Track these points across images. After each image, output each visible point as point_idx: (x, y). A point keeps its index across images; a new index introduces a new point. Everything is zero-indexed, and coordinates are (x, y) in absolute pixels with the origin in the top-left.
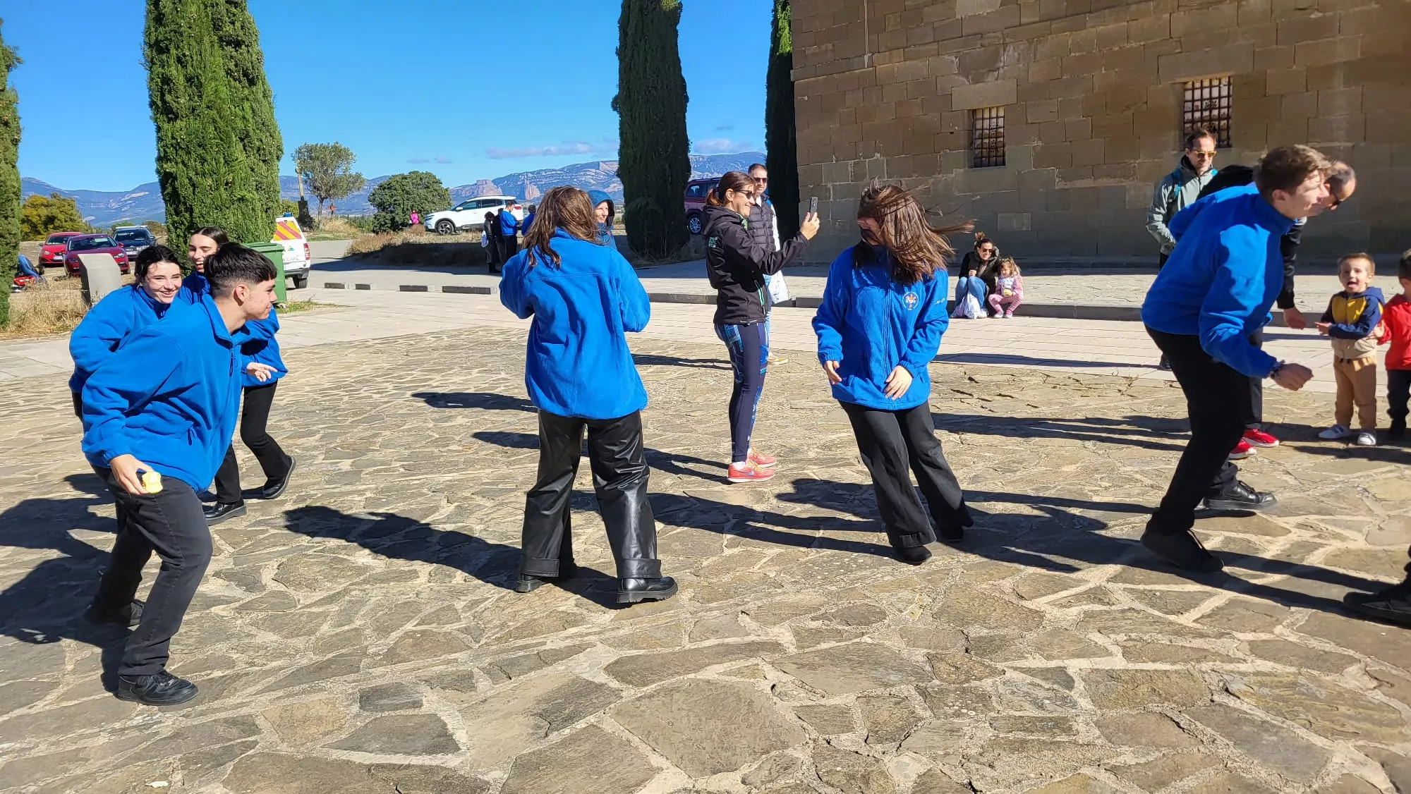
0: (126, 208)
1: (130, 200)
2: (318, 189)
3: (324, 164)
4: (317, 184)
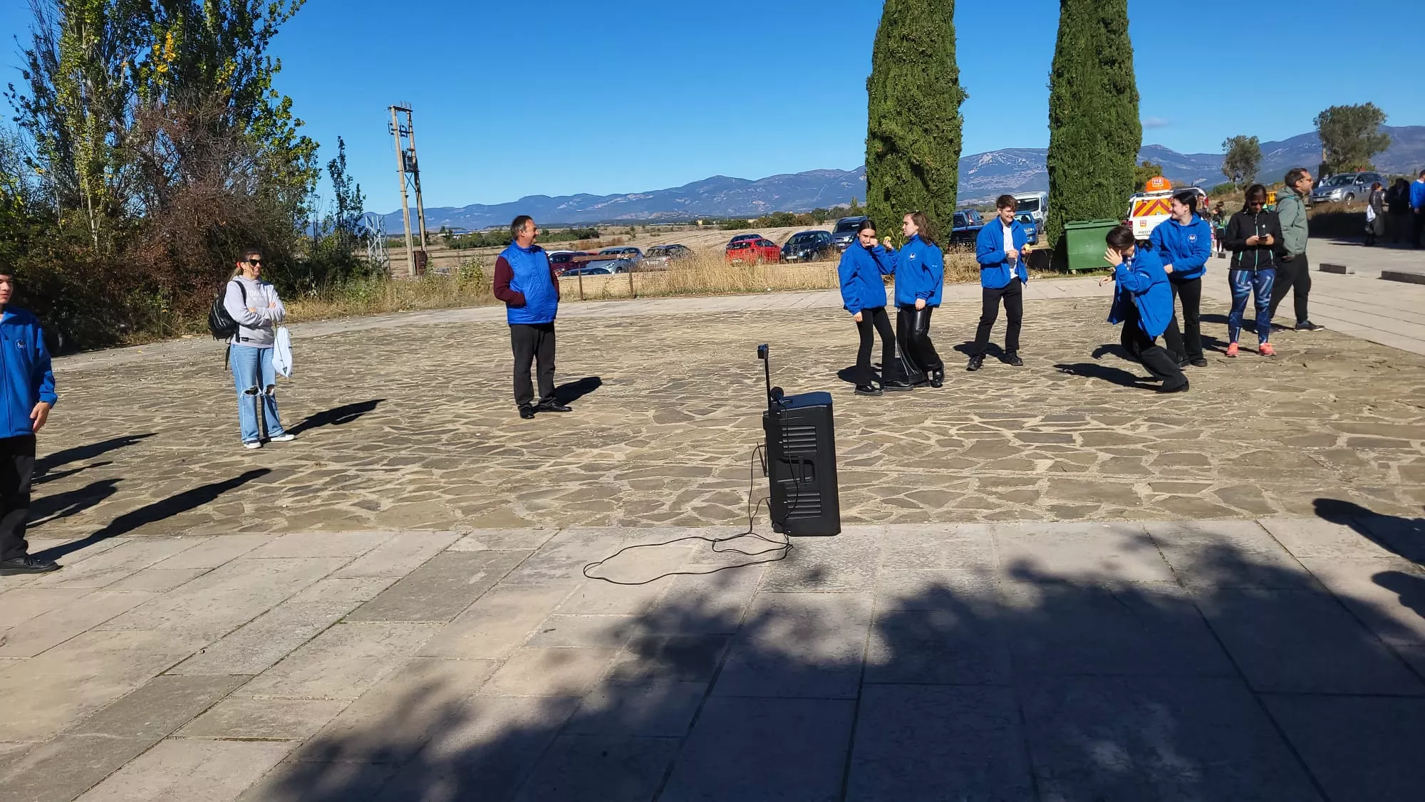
2: (1335, 152)
3: (1346, 126)
4: (1335, 148)
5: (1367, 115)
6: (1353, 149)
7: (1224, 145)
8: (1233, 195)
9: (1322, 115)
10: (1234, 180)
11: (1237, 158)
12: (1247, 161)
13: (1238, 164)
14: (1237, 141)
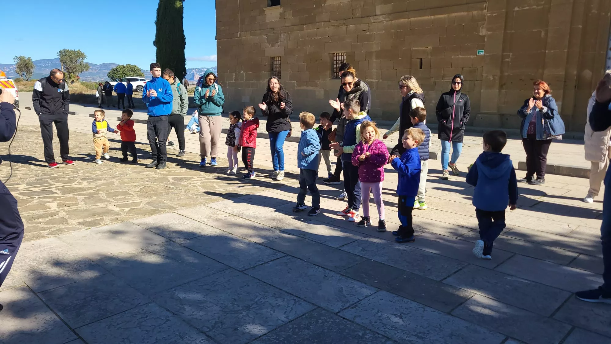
0: (11, 72)
1: (13, 68)
2: (68, 69)
3: (71, 58)
4: (67, 67)
5: (79, 54)
6: (75, 68)
7: (14, 59)
8: (22, 83)
9: (61, 52)
10: (22, 76)
11: (22, 66)
12: (27, 68)
13: (23, 69)
14: (21, 58)
